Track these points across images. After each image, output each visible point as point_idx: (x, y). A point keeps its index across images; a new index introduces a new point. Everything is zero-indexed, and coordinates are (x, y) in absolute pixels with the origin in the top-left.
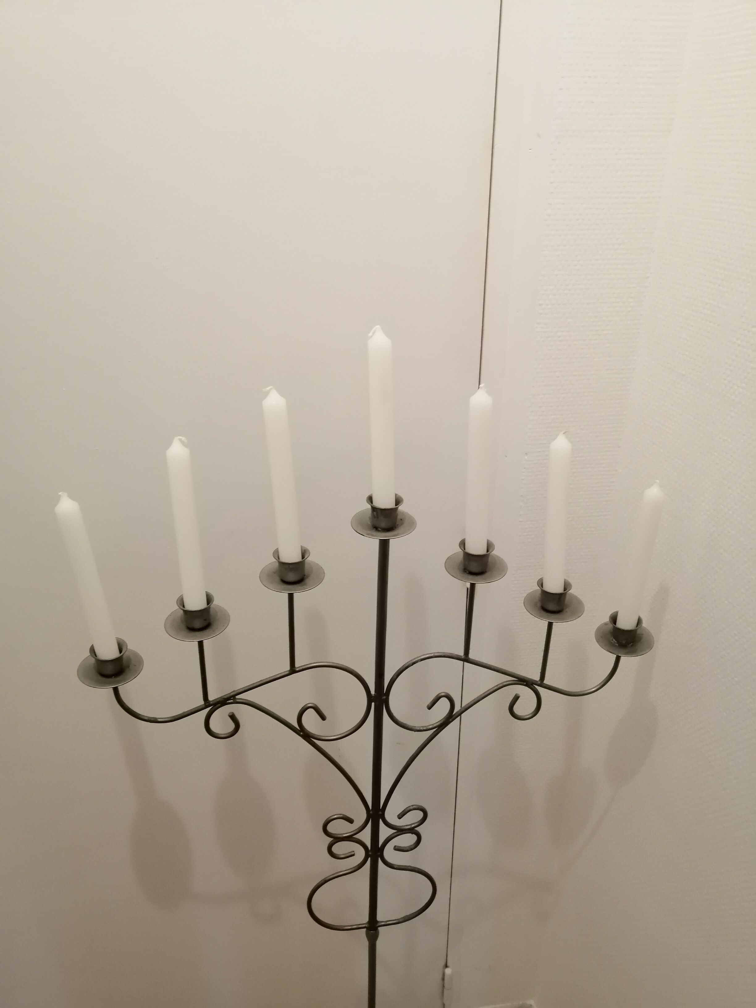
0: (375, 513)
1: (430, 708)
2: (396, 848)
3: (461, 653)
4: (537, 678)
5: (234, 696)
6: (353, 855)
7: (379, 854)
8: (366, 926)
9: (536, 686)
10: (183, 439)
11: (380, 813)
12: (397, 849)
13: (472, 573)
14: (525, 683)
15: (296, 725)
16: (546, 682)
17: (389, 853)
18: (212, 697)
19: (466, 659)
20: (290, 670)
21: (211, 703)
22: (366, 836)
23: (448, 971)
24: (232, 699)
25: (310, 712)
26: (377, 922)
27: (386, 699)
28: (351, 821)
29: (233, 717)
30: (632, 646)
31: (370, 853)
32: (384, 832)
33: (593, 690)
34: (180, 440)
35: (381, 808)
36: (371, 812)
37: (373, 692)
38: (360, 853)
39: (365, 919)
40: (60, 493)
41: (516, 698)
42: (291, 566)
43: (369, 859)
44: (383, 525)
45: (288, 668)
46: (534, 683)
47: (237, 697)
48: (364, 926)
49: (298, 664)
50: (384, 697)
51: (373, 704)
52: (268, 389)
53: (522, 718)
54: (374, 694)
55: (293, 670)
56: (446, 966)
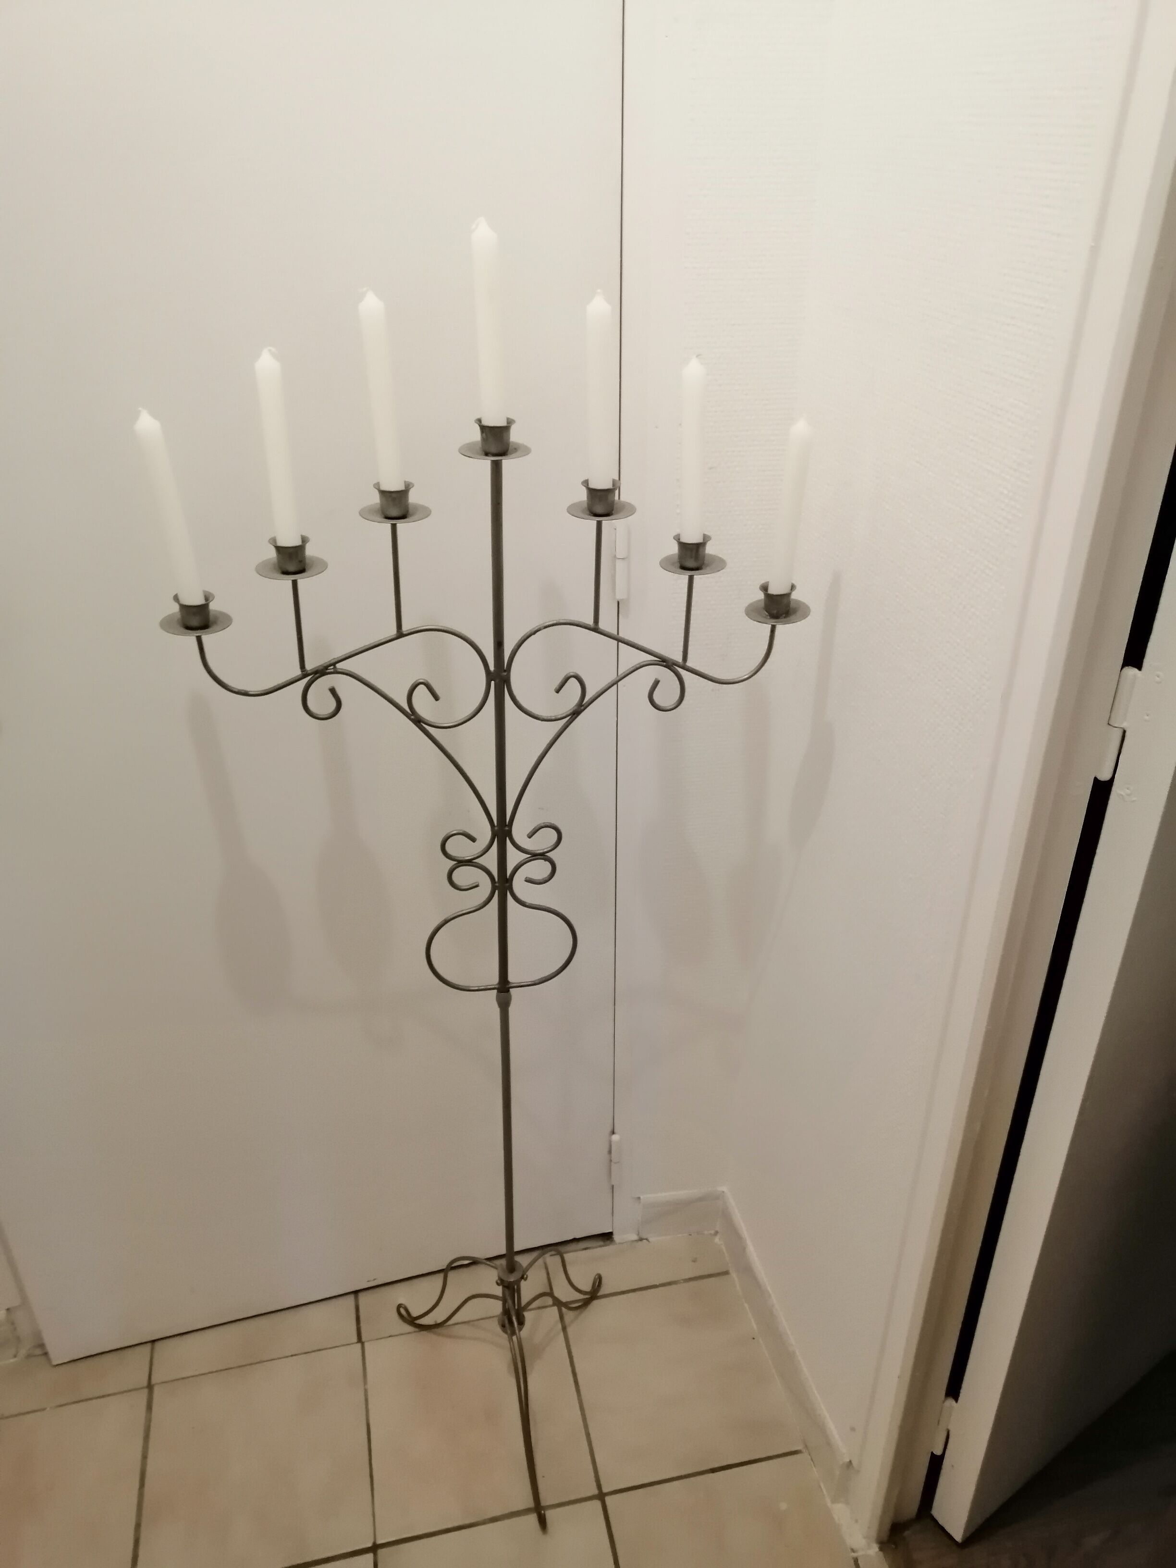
0: (484, 435)
1: (558, 691)
2: (527, 879)
3: (590, 621)
4: (679, 658)
5: (334, 664)
6: (477, 886)
7: (507, 885)
8: (497, 986)
9: (676, 667)
10: (273, 349)
11: (507, 828)
12: (529, 881)
13: (596, 515)
14: (665, 663)
15: (405, 706)
16: (689, 664)
17: (519, 885)
18: (309, 666)
19: (596, 629)
20: (396, 635)
21: (309, 672)
22: (491, 861)
23: (615, 1138)
24: (330, 669)
25: (422, 687)
26: (508, 982)
27: (507, 674)
28: (473, 840)
29: (333, 691)
30: (785, 617)
31: (497, 885)
32: (514, 857)
33: (746, 677)
34: (270, 350)
35: (507, 824)
36: (496, 828)
37: (492, 668)
38: (486, 886)
39: (495, 980)
40: (140, 409)
41: (657, 683)
42: (394, 495)
43: (497, 891)
44: (493, 450)
45: (393, 631)
46: (675, 664)
47: (339, 666)
48: (494, 986)
49: (405, 628)
50: (505, 674)
51: (493, 682)
52: (365, 289)
53: (664, 708)
54: (494, 670)
55: (400, 635)
56: (613, 1133)
